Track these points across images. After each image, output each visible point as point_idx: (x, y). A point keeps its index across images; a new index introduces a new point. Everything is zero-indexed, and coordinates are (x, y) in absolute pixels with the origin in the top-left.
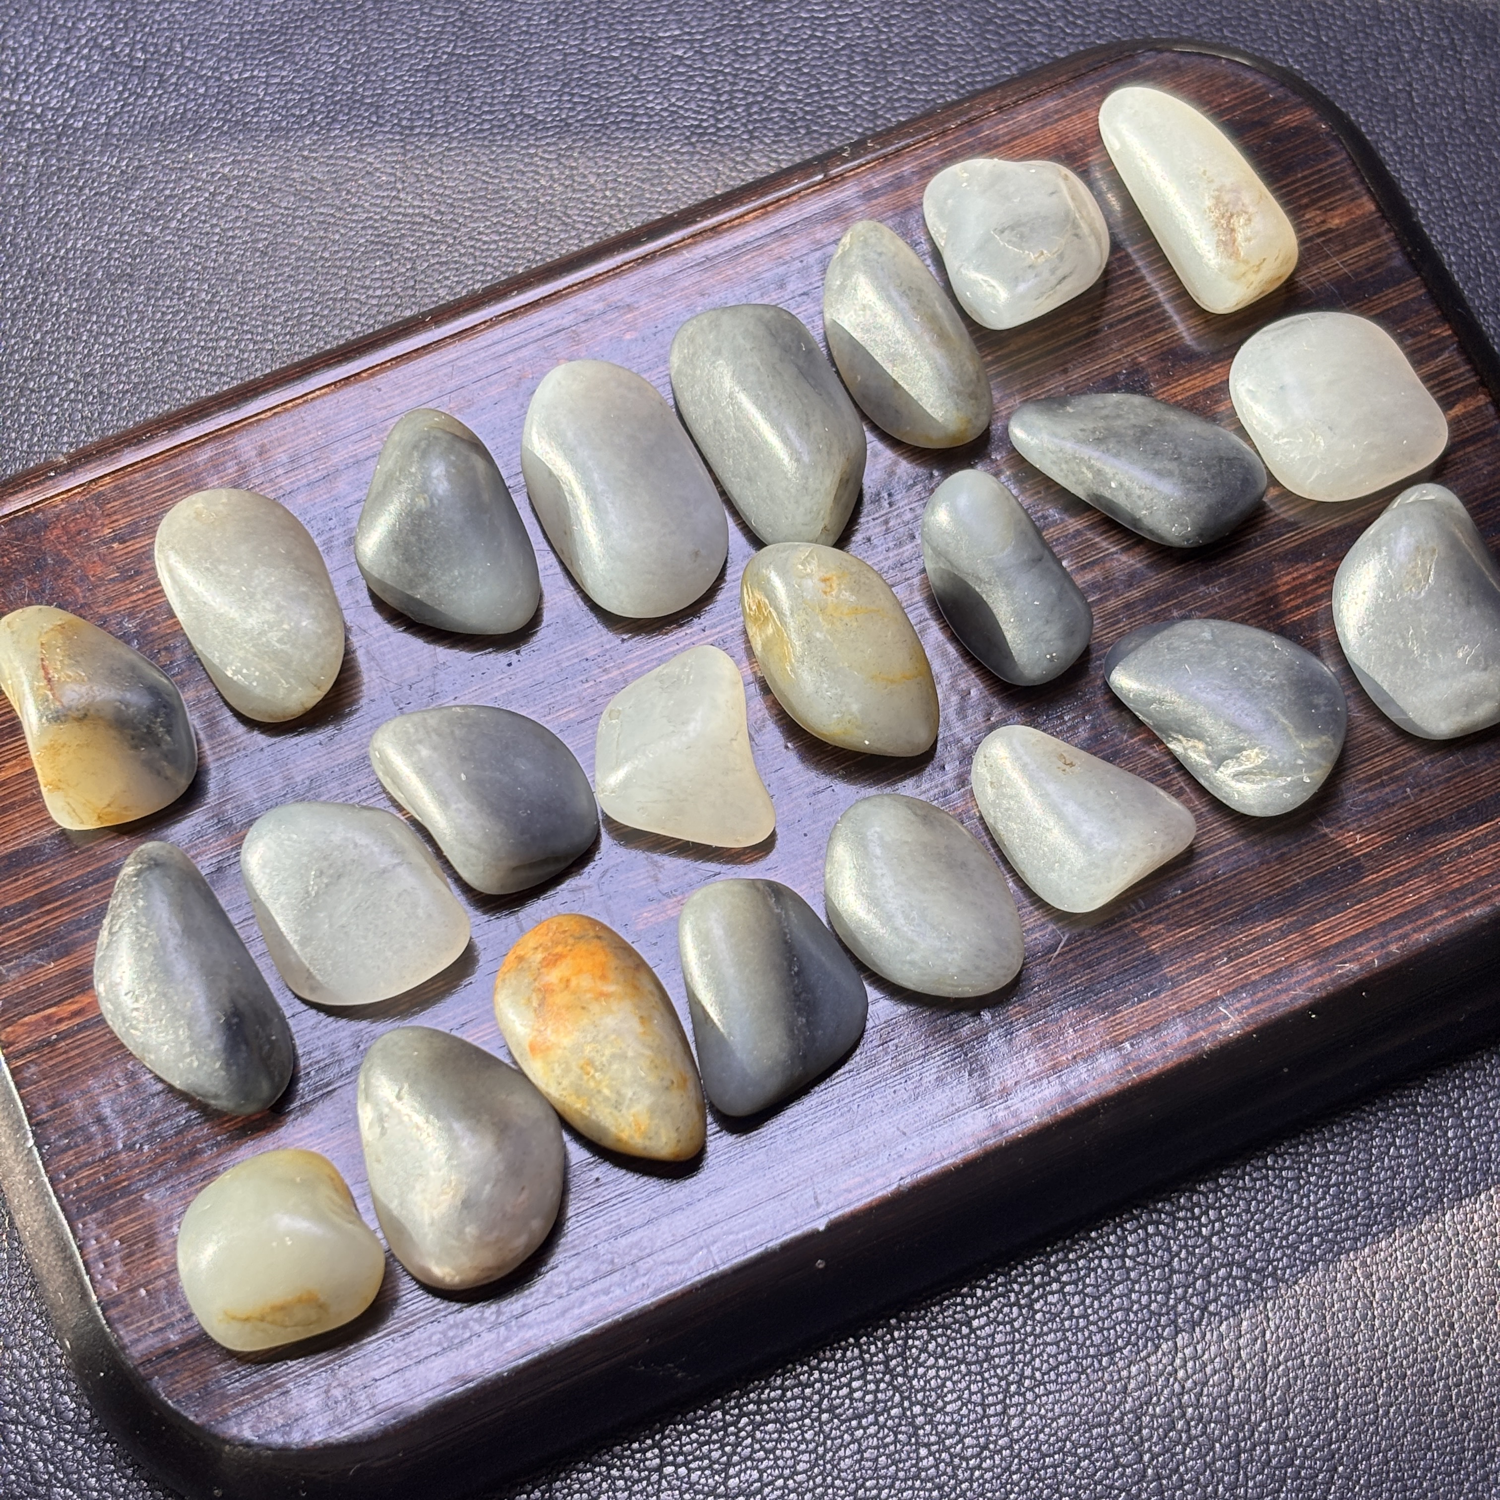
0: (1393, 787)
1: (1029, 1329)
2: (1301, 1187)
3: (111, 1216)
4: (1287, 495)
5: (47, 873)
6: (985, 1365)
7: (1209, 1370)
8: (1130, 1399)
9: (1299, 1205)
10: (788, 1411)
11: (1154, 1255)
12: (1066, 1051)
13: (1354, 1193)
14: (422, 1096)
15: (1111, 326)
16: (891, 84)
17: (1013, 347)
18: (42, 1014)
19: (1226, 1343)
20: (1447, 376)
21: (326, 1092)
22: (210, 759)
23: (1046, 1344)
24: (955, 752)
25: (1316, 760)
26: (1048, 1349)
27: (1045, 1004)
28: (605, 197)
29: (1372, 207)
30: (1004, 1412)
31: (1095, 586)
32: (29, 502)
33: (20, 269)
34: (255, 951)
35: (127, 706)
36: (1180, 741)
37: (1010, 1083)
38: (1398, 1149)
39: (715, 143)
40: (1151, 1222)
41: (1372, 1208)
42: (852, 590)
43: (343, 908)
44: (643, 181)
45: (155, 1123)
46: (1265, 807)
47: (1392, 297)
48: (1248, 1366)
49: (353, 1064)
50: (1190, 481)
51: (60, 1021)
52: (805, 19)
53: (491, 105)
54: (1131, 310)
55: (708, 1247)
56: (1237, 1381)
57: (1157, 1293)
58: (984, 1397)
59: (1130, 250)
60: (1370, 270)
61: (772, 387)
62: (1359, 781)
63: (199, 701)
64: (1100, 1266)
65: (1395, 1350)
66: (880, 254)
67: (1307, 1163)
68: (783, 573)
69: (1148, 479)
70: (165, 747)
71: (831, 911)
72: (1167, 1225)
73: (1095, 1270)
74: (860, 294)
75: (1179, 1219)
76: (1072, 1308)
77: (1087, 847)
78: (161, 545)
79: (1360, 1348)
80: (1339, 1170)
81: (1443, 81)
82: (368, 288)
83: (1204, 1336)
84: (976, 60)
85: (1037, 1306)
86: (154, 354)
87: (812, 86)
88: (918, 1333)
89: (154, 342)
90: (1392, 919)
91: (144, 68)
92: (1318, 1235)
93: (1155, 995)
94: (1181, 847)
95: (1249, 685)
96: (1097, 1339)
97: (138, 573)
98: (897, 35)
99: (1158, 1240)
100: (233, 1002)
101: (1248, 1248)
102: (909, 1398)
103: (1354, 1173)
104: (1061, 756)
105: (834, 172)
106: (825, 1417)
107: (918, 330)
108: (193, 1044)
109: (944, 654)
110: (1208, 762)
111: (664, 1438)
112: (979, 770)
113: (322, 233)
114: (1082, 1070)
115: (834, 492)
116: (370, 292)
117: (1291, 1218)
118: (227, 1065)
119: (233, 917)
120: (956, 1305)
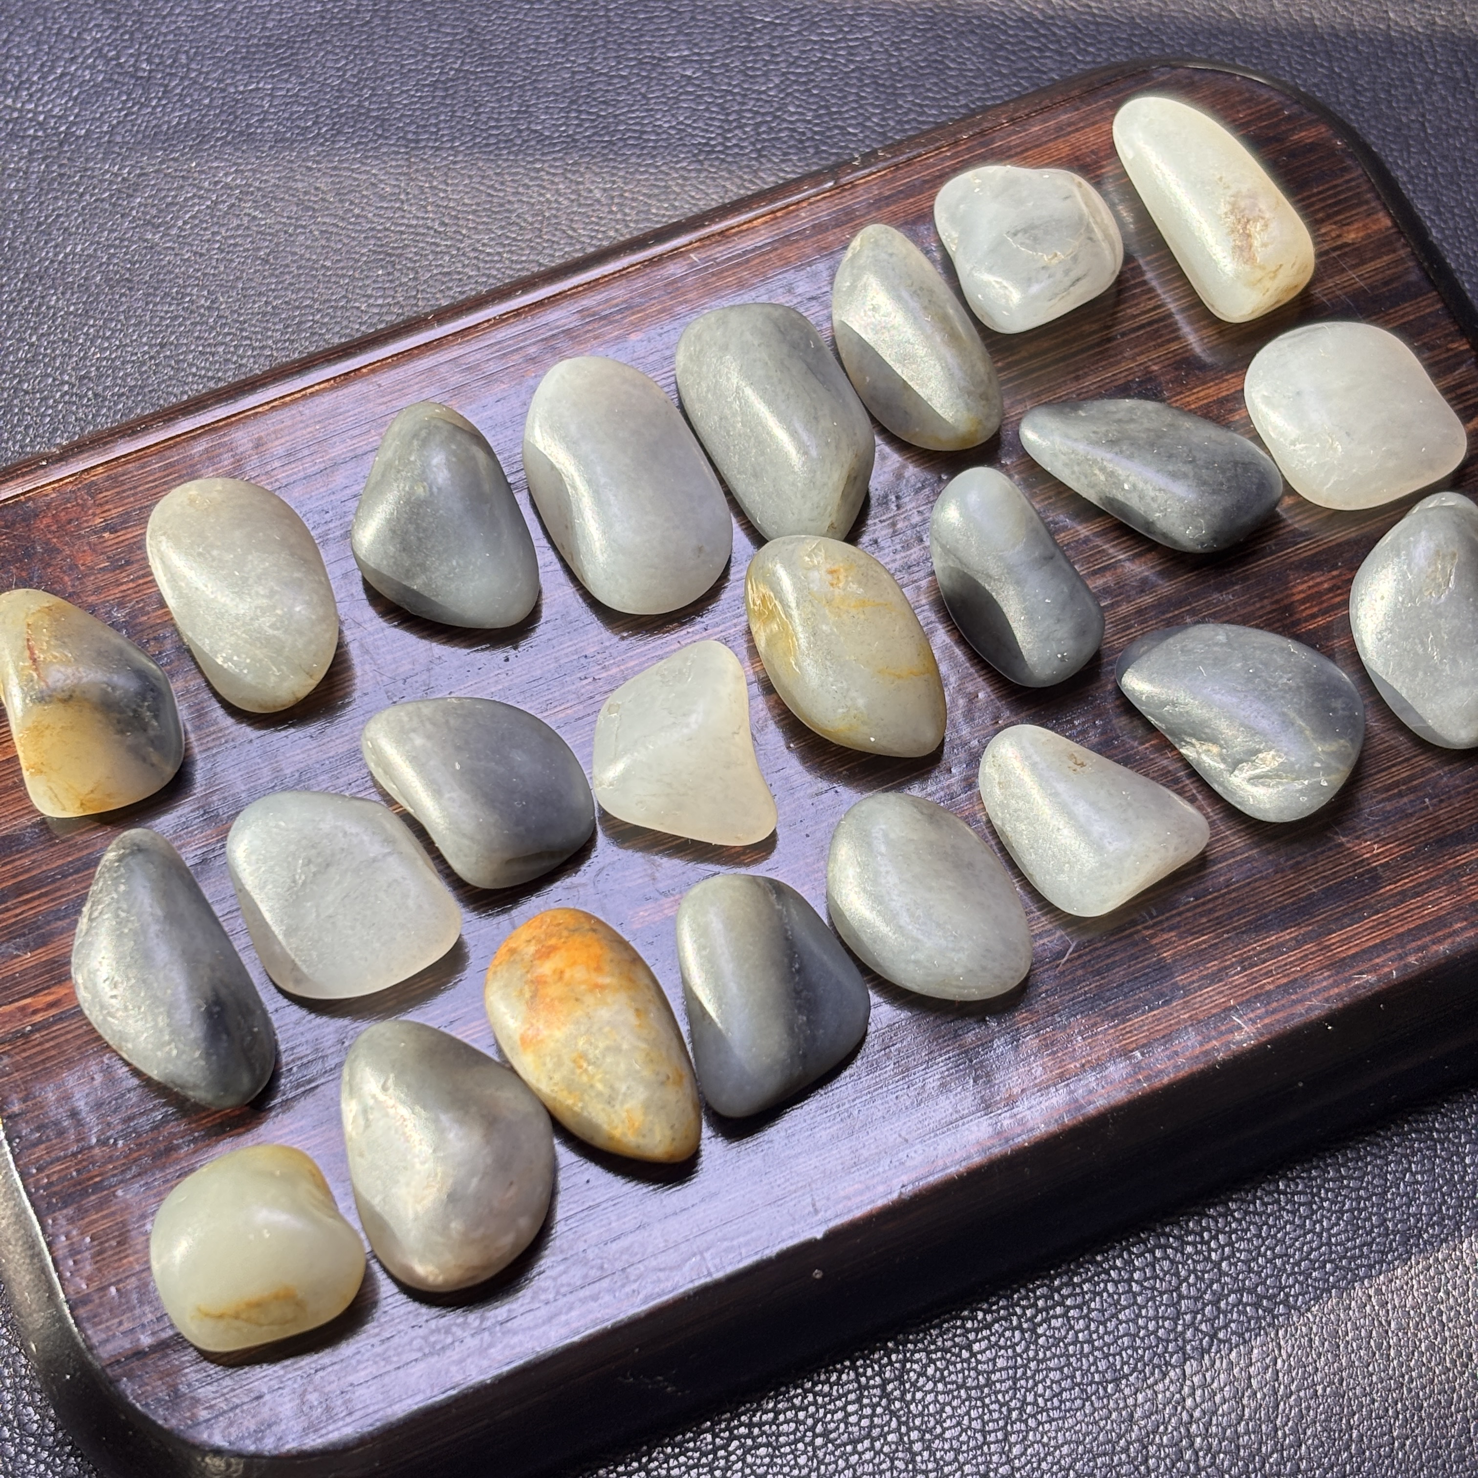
0: (1412, 797)
1: (1031, 1354)
2: (1314, 1212)
3: (82, 1212)
4: (1303, 504)
5: (27, 862)
6: (986, 1390)
7: (1218, 1399)
8: (1136, 1428)
9: (1312, 1231)
10: (780, 1435)
11: (1162, 1280)
12: (1075, 1060)
13: (1369, 1219)
14: (409, 1086)
15: (1123, 335)
16: (901, 107)
17: (1024, 354)
18: (17, 1004)
19: (1236, 1371)
20: (1464, 390)
21: (308, 1088)
22: (196, 750)
23: (1050, 1369)
24: (963, 755)
25: (1334, 764)
26: (1051, 1375)
27: (1052, 1011)
28: (611, 212)
29: (1388, 222)
30: (1006, 1439)
31: (1106, 591)
32: (20, 491)
33: (17, 273)
34: (239, 943)
35: (114, 688)
36: (1193, 745)
37: (1016, 1090)
38: (1413, 1174)
39: (723, 160)
40: (1160, 1246)
41: (1387, 1235)
42: (859, 583)
43: (330, 898)
44: (649, 196)
45: (130, 1118)
46: (1281, 812)
47: (1409, 311)
48: (1259, 1396)
49: (337, 1060)
50: (1205, 483)
51: (35, 1012)
52: (815, 42)
53: (498, 120)
54: (1144, 319)
55: (701, 1253)
56: (1247, 1411)
57: (1165, 1319)
58: (984, 1424)
59: (1141, 262)
60: (1386, 283)
61: (780, 381)
62: (1376, 791)
63: (188, 692)
64: (1105, 1289)
65: (1411, 1380)
66: (891, 255)
67: (1319, 1188)
68: (790, 565)
69: (1162, 481)
70: (151, 733)
71: (834, 910)
72: (1176, 1250)
73: (1100, 1294)
74: (871, 294)
75: (1188, 1243)
76: (1077, 1333)
77: (1097, 847)
78: (153, 531)
79: (1374, 1378)
80: (1353, 1195)
81: (1457, 112)
82: (370, 296)
83: (1213, 1364)
84: (987, 84)
85: (1040, 1331)
86: (151, 358)
87: (821, 107)
88: (917, 1356)
89: (151, 346)
90: (1410, 930)
91: (149, 78)
92: (1332, 1261)
93: (1166, 1003)
94: (1195, 852)
95: (1263, 686)
96: (1102, 1365)
97: (128, 563)
98: (908, 59)
99: (1166, 1264)
100: (215, 990)
101: (1259, 1274)
102: (906, 1423)
103: (1369, 1199)
104: (1071, 757)
105: (844, 180)
106: (819, 1441)
107: (929, 330)
108: (172, 1032)
109: (952, 657)
110: (1222, 766)
111: (651, 1460)
112: (987, 770)
113: (323, 242)
114: (1091, 1079)
115: (841, 489)
116: (371, 301)
117: (1303, 1244)
118: (207, 1055)
119: (218, 910)
120: (956, 1328)
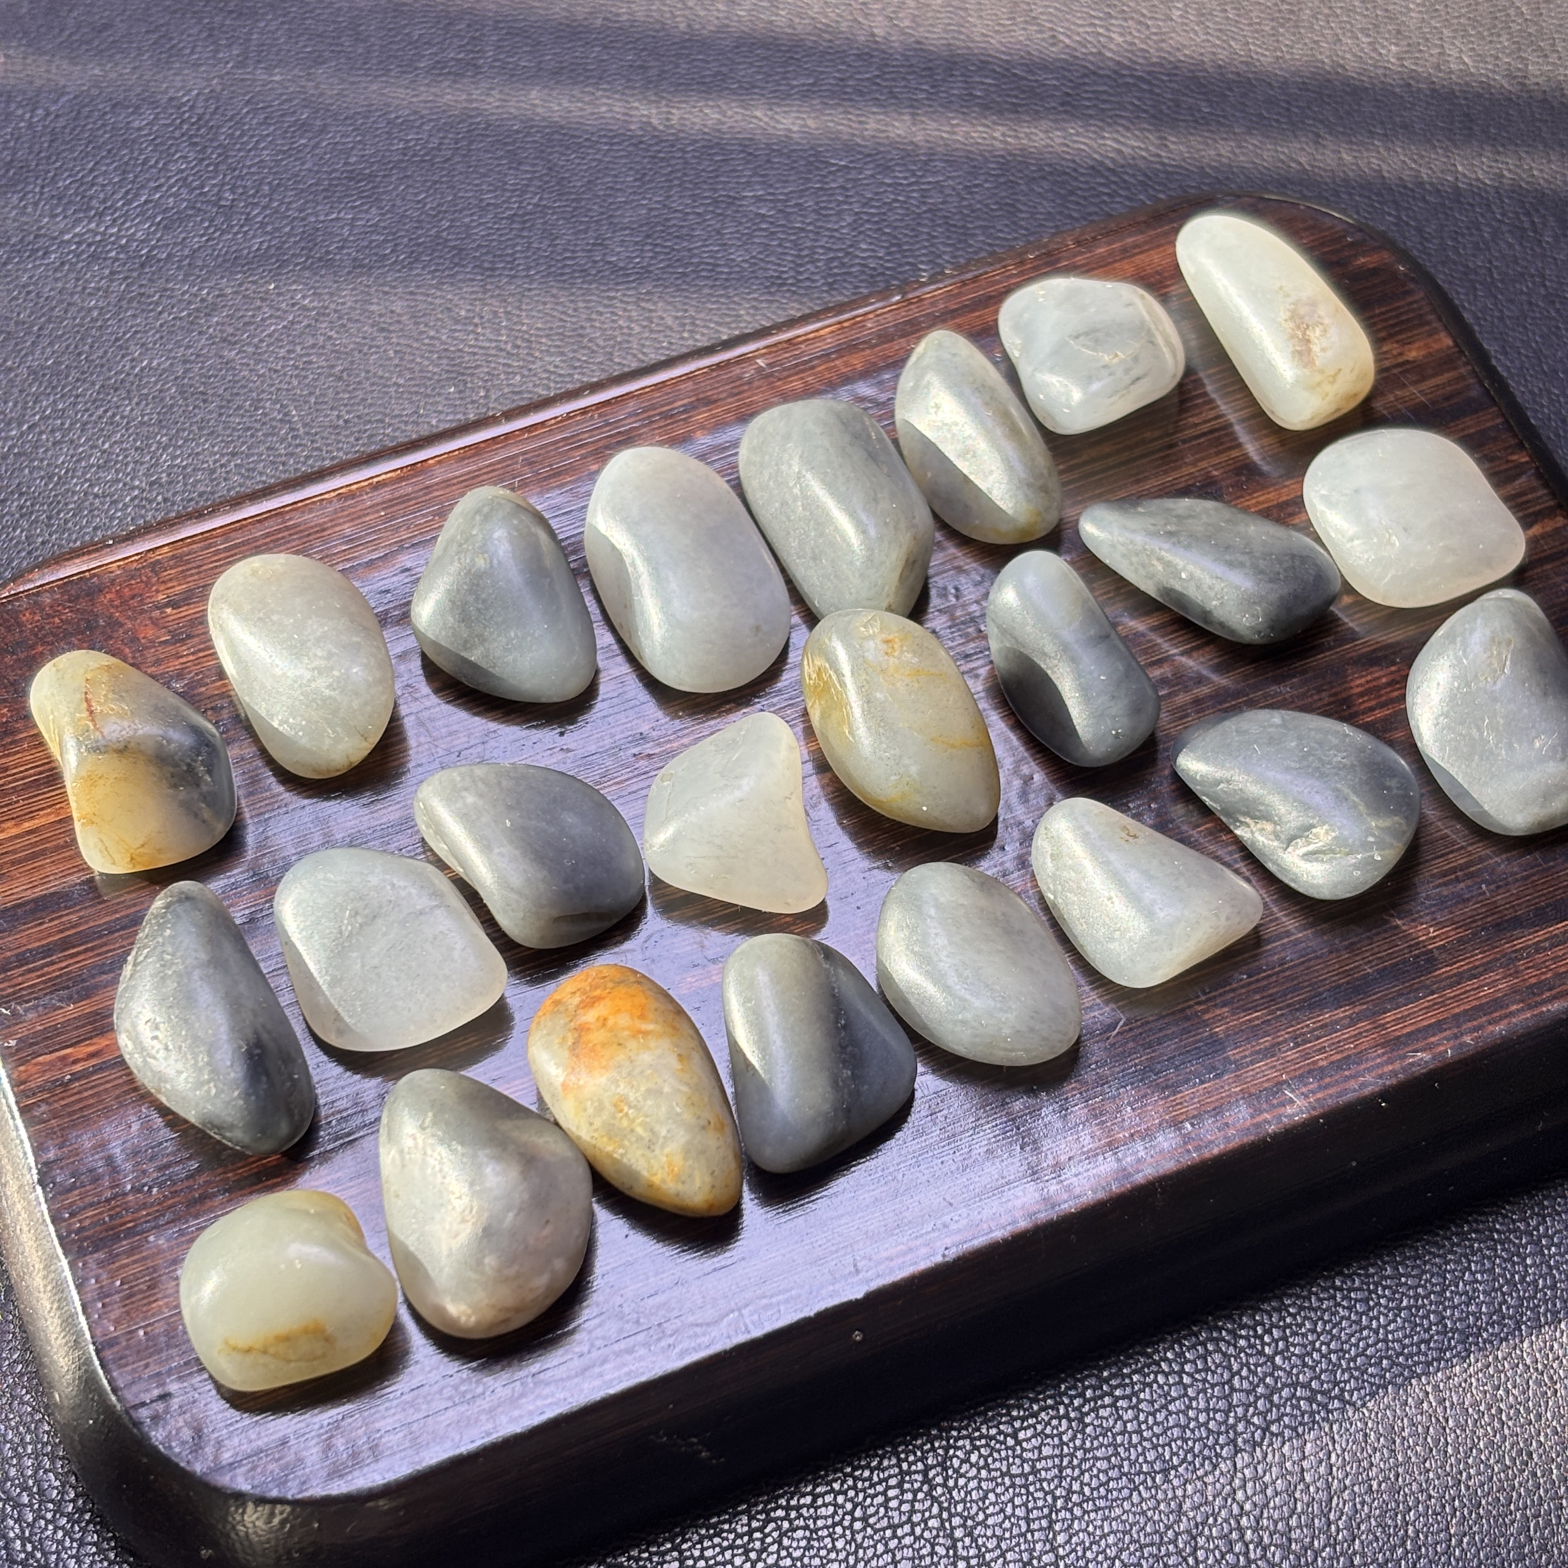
0: (1469, 882)
1: (1078, 1442)
2: (1371, 1309)
3: (113, 1258)
4: (1363, 604)
5: (74, 917)
6: (1031, 1478)
7: (1269, 1492)
8: (1184, 1519)
9: (1368, 1327)
10: (818, 1518)
11: (1214, 1372)
12: (1123, 1129)
13: (1427, 1317)
14: (447, 1124)
15: (1184, 442)
16: (971, 246)
17: (1085, 457)
18: (58, 1054)
19: (1288, 1465)
20: (1525, 498)
21: (348, 1141)
22: (247, 815)
23: (1097, 1459)
24: (1016, 834)
25: (1388, 839)
26: (1098, 1464)
27: (1102, 1081)
28: (682, 338)
29: (1450, 342)
30: (1050, 1527)
31: (1164, 681)
32: (85, 568)
33: (93, 384)
34: (285, 1000)
35: (169, 741)
36: (1248, 826)
37: (1063, 1158)
38: (1473, 1274)
39: (794, 292)
40: (1212, 1340)
41: (1445, 1333)
42: (914, 652)
43: (375, 949)
44: (719, 324)
45: (167, 1166)
46: (1335, 886)
47: (1470, 424)
48: (1312, 1489)
49: (376, 1115)
50: (1262, 572)
51: (75, 1062)
52: (889, 185)
53: (573, 252)
54: (1205, 428)
55: (739, 1310)
56: (1299, 1505)
57: (1216, 1411)
58: (1028, 1511)
60: (1447, 398)
61: (841, 466)
62: (1433, 876)
63: (243, 759)
64: (1156, 1381)
65: (1469, 1477)
66: (954, 355)
67: (1376, 1284)
68: (846, 637)
69: (1220, 570)
70: (205, 788)
71: (883, 975)
72: (1228, 1343)
73: (1150, 1385)
74: (933, 391)
75: (1241, 1337)
76: (1125, 1423)
77: (1148, 913)
78: (215, 600)
79: (1431, 1475)
80: (1411, 1293)
81: (1525, 259)
82: (441, 412)
83: (1265, 1456)
84: (1057, 227)
85: (1088, 1420)
86: (222, 466)
87: (893, 245)
88: (960, 1443)
89: (223, 455)
90: (1466, 1011)
91: (231, 207)
92: (1388, 1358)
93: (1218, 1076)
94: (1246, 927)
95: (1316, 764)
96: (1151, 1456)
97: (189, 637)
98: (979, 202)
99: (1217, 1357)
100: (256, 1032)
101: (1313, 1368)
102: (948, 1509)
103: (1427, 1296)
104: (1124, 828)
105: (910, 296)
106: (858, 1525)
107: (990, 424)
108: (212, 1072)
109: (1007, 740)
110: (1276, 843)
111: (684, 1541)
112: (1040, 842)
113: (397, 361)
114: (1139, 1147)
115: (899, 570)
116: (442, 417)
117: (1360, 1340)
118: (246, 1095)
119: (265, 968)
120: (1002, 1415)
